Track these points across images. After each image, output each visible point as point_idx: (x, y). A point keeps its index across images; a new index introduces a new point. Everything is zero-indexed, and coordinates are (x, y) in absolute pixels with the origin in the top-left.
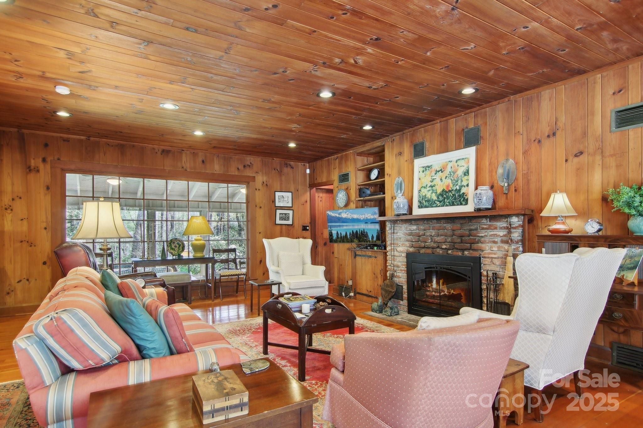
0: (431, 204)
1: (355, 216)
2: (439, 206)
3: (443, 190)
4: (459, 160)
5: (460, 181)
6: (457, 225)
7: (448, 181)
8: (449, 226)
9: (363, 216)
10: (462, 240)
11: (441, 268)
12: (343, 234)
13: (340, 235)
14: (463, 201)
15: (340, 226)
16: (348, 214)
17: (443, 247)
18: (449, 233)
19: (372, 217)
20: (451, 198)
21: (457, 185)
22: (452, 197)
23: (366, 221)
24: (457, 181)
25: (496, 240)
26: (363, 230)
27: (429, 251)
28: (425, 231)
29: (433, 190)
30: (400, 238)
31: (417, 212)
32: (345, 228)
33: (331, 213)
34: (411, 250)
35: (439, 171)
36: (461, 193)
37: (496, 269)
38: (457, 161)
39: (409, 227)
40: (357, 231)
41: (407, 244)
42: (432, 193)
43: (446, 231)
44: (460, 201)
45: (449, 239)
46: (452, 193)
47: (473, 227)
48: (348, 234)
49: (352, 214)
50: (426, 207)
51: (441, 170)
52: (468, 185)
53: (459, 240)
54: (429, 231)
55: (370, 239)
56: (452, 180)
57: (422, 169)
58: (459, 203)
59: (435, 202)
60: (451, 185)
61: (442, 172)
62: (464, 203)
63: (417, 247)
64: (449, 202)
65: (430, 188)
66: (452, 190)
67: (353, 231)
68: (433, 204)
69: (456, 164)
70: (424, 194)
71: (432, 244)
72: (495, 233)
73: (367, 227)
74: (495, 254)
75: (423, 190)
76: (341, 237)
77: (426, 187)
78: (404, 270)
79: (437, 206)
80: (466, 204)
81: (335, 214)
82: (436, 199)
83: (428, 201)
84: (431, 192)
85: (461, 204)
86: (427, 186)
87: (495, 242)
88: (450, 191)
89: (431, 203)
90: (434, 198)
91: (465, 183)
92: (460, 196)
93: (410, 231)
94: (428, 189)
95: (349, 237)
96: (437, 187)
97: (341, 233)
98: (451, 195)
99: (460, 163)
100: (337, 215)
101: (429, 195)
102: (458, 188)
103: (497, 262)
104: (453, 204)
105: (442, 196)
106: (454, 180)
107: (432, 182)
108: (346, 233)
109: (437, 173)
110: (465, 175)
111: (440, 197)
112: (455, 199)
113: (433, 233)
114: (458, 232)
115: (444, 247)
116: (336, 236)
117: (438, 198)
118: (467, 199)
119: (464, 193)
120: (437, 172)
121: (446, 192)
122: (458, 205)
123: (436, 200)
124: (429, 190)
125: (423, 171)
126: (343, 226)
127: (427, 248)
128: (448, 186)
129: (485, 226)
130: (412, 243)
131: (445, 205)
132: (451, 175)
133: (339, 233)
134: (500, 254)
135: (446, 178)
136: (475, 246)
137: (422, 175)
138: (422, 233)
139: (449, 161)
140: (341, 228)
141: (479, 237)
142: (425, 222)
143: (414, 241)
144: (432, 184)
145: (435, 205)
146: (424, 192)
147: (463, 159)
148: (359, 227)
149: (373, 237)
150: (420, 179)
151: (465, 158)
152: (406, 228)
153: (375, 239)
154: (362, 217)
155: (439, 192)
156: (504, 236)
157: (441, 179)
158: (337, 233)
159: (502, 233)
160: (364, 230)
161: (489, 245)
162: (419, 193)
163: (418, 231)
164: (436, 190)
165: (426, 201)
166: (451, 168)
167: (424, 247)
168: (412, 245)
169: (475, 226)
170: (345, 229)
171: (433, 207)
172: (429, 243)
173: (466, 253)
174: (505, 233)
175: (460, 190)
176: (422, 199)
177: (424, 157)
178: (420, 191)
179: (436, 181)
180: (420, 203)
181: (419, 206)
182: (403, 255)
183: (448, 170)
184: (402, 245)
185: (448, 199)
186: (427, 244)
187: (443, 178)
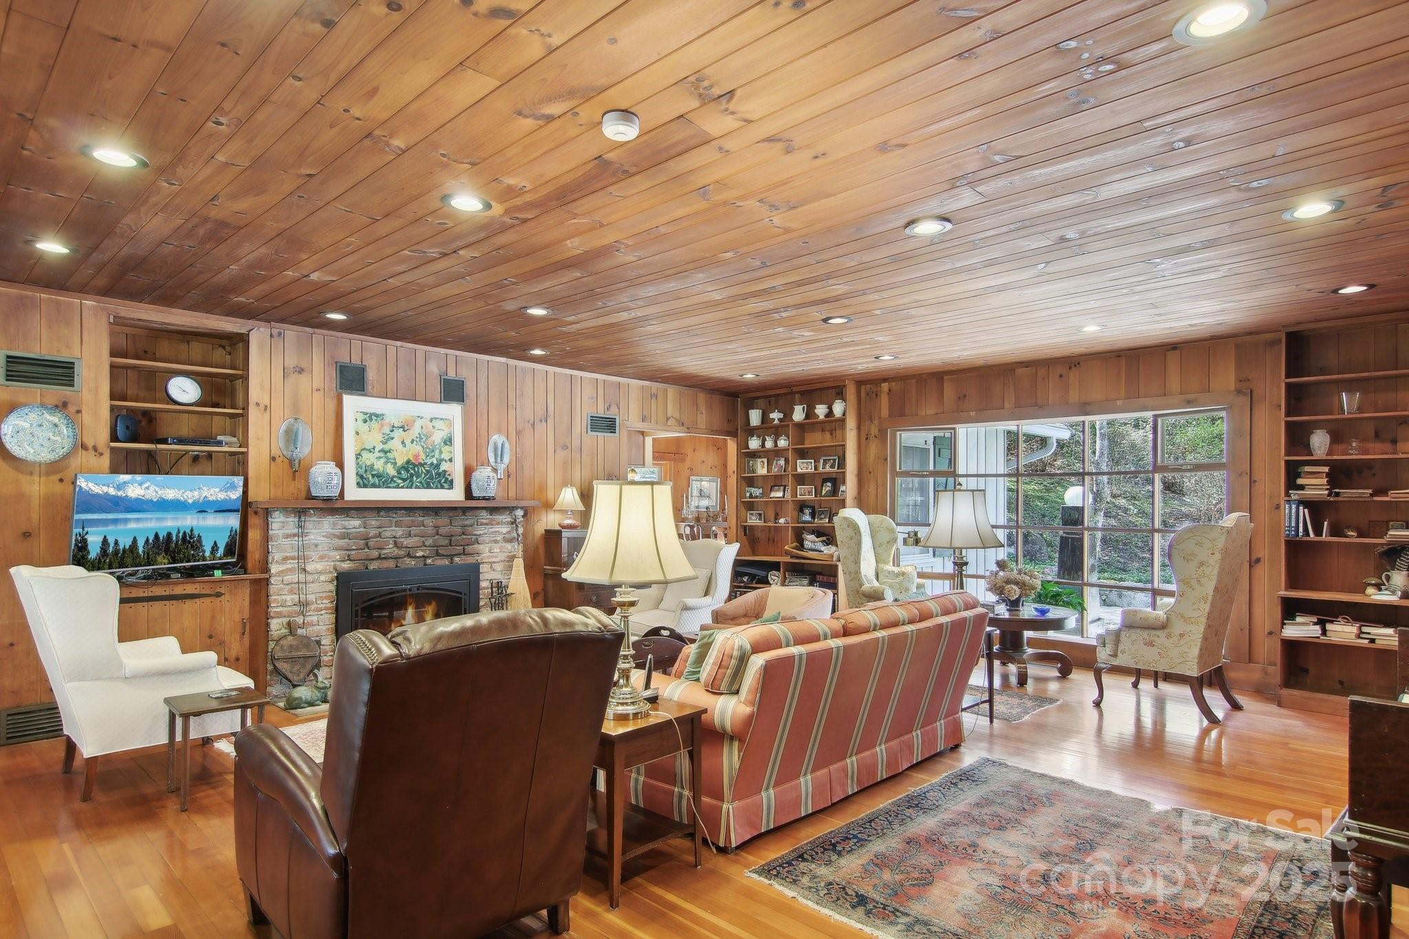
0: (384, 481)
1: (170, 494)
2: (402, 487)
3: (408, 462)
4: (436, 419)
5: (437, 452)
6: (443, 520)
7: (417, 448)
8: (429, 521)
9: (196, 493)
10: (451, 541)
11: (418, 589)
12: (125, 542)
13: (112, 545)
14: (445, 482)
15: (115, 521)
16: (147, 488)
17: (417, 555)
18: (430, 531)
19: (222, 496)
20: (423, 476)
21: (433, 456)
22: (426, 475)
23: (202, 508)
24: (433, 451)
25: (498, 539)
26: (188, 531)
27: (391, 564)
28: (380, 530)
29: (387, 458)
30: (316, 546)
31: (354, 494)
32: (132, 525)
33: (91, 485)
34: (346, 566)
35: (398, 428)
36: (441, 470)
37: (497, 576)
38: (431, 420)
39: (343, 522)
40: (169, 534)
41: (337, 555)
42: (386, 463)
43: (422, 528)
44: (439, 481)
45: (429, 542)
46: (424, 468)
47: (467, 523)
48: (141, 543)
49: (162, 487)
50: (374, 486)
51: (403, 427)
52: (451, 460)
53: (447, 542)
54: (388, 529)
55: (207, 554)
56: (423, 447)
57: (362, 417)
58: (439, 486)
59: (392, 480)
60: (423, 456)
61: (404, 431)
62: (445, 486)
63: (362, 560)
64: (421, 483)
65: (382, 454)
66: (425, 464)
67: (157, 536)
68: (390, 483)
69: (430, 425)
70: (369, 463)
71: (396, 552)
72: (497, 529)
73: (201, 523)
74: (496, 557)
75: (365, 455)
76: (116, 552)
77: (372, 450)
78: (326, 609)
79: (397, 487)
80: (451, 487)
81: (105, 489)
82: (396, 474)
83: (379, 476)
84: (383, 460)
85: (442, 487)
86: (374, 448)
87: (496, 542)
88: (422, 465)
89: (386, 481)
90: (391, 471)
91: (445, 456)
92: (439, 474)
93: (344, 530)
94: (377, 454)
95: (141, 550)
96: (395, 453)
97: (116, 543)
98: (424, 471)
99: (438, 424)
100: (112, 491)
101: (379, 465)
102: (435, 462)
103: (499, 567)
104: (428, 487)
105: (408, 471)
106: (428, 448)
107: (384, 443)
108: (135, 541)
109: (396, 430)
110: (445, 444)
111: (402, 472)
112: (431, 478)
113: (399, 532)
114: (442, 531)
115: (420, 554)
116: (98, 550)
117: (399, 473)
118: (452, 480)
119: (445, 471)
120: (393, 428)
121: (415, 465)
122: (437, 488)
123: (394, 476)
124: (380, 458)
125: (365, 421)
126: (126, 521)
127: (384, 558)
128: (416, 456)
129: (485, 521)
130: (348, 552)
131: (414, 485)
132: (421, 438)
133: (111, 541)
134: (502, 557)
135: (412, 441)
136: (469, 549)
137: (363, 428)
138: (372, 532)
139: (419, 417)
140: (121, 527)
141: (475, 535)
142: (381, 514)
143: (354, 548)
144: (386, 447)
145: (393, 485)
146: (368, 458)
147: (441, 419)
148: (179, 524)
149: (215, 548)
150: (357, 433)
151: (446, 419)
152: (334, 524)
153: (221, 551)
154: (191, 496)
155: (399, 463)
156: (509, 532)
157: (403, 443)
158: (105, 541)
159: (504, 529)
160: (192, 530)
161: (490, 545)
162: (357, 458)
163: (362, 529)
164: (395, 459)
165: (373, 476)
166: (422, 427)
167: (379, 558)
168: (349, 556)
169: (472, 521)
170: (132, 530)
171: (390, 487)
172: (390, 549)
173: (457, 559)
174: (509, 529)
175: (438, 466)
176: (366, 471)
177: (365, 395)
178: (358, 456)
179: (395, 444)
180: (362, 477)
181: (358, 484)
182: (323, 578)
183: (416, 430)
184: (322, 558)
185: (417, 478)
186: (384, 551)
187: (408, 442)
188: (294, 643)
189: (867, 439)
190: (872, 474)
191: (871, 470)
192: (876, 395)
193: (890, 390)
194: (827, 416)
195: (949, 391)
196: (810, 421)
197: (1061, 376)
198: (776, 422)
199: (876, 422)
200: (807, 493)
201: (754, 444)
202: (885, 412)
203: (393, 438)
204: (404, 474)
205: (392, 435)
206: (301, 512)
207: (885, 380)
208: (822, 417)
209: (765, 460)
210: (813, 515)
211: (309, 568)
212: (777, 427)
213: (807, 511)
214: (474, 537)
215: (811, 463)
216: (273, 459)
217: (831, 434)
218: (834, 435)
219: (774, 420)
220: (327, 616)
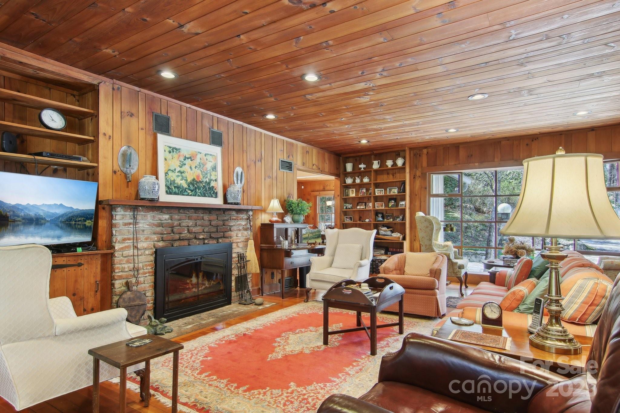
0: (181, 191)
2: (191, 195)
3: (194, 180)
4: (208, 154)
5: (209, 175)
6: (213, 216)
7: (198, 172)
8: (206, 217)
10: (217, 229)
11: (201, 259)
14: (213, 193)
17: (200, 237)
18: (207, 223)
20: (202, 189)
21: (207, 177)
22: (203, 188)
24: (207, 174)
25: (241, 228)
28: (180, 222)
29: (182, 176)
30: (143, 231)
31: (164, 198)
34: (161, 244)
35: (188, 158)
36: (211, 186)
37: (240, 251)
38: (206, 155)
39: (159, 216)
41: (155, 237)
42: (182, 180)
43: (203, 221)
44: (210, 193)
45: (206, 230)
46: (202, 184)
47: (226, 218)
50: (175, 194)
51: (190, 158)
52: (216, 180)
53: (215, 230)
54: (184, 221)
56: (201, 171)
57: (168, 149)
58: (210, 195)
59: (185, 190)
60: (201, 176)
61: (191, 160)
62: (214, 195)
63: (169, 240)
64: (200, 193)
65: (179, 174)
66: (203, 181)
68: (184, 192)
69: (205, 158)
70: (172, 179)
71: (189, 236)
72: (240, 223)
74: (240, 239)
75: (170, 173)
77: (174, 171)
78: (149, 272)
79: (188, 195)
80: (216, 197)
82: (187, 187)
83: (178, 187)
84: (180, 178)
85: (212, 197)
86: (175, 170)
87: (240, 230)
88: (201, 182)
89: (182, 191)
90: (185, 186)
91: (213, 178)
92: (210, 188)
93: (159, 221)
94: (177, 174)
96: (186, 174)
98: (202, 186)
99: (209, 158)
101: (178, 181)
102: (208, 181)
103: (241, 245)
104: (205, 196)
105: (194, 186)
106: (204, 172)
107: (181, 167)
109: (187, 160)
110: (213, 170)
111: (191, 186)
112: (206, 190)
113: (191, 223)
114: (213, 223)
115: (201, 237)
117: (189, 186)
118: (217, 193)
119: (213, 187)
120: (185, 158)
121: (197, 182)
122: (209, 197)
123: (186, 188)
124: (178, 176)
125: (170, 152)
127: (183, 240)
128: (198, 177)
129: (234, 218)
130: (162, 236)
131: (197, 195)
132: (200, 166)
134: (242, 239)
135: (196, 167)
136: (227, 234)
137: (169, 156)
138: (176, 223)
139: (199, 152)
141: (230, 226)
142: (181, 211)
143: (165, 232)
144: (182, 170)
145: (186, 193)
146: (172, 176)
147: (211, 155)
150: (166, 159)
151: (213, 155)
152: (154, 217)
155: (189, 180)
156: (246, 225)
157: (191, 168)
159: (243, 223)
161: (236, 232)
162: (166, 175)
163: (170, 221)
164: (186, 178)
165: (175, 187)
166: (201, 159)
167: (180, 239)
168: (162, 238)
169: (228, 217)
171: (184, 195)
172: (185, 234)
173: (220, 241)
174: (246, 223)
175: (209, 183)
176: (171, 184)
177: (170, 135)
178: (166, 174)
179: (186, 168)
180: (168, 188)
181: (167, 192)
182: (147, 252)
183: (197, 161)
184: (146, 239)
185: (199, 190)
186: (182, 235)
187: (193, 167)
188: (132, 296)
189: (414, 178)
190: (417, 196)
191: (417, 194)
192: (420, 155)
193: (427, 153)
194: (392, 166)
195: (462, 153)
196: (382, 169)
197: (527, 145)
198: (362, 169)
199: (420, 169)
200: (380, 206)
201: (349, 181)
202: (425, 164)
203: (185, 164)
204: (192, 187)
205: (185, 162)
206: (134, 208)
207: (426, 147)
208: (390, 166)
209: (354, 190)
210: (383, 217)
211: (140, 245)
212: (363, 172)
213: (380, 215)
214: (229, 227)
215: (382, 190)
216: (115, 172)
217: (393, 176)
218: (395, 176)
219: (361, 168)
220: (150, 277)
